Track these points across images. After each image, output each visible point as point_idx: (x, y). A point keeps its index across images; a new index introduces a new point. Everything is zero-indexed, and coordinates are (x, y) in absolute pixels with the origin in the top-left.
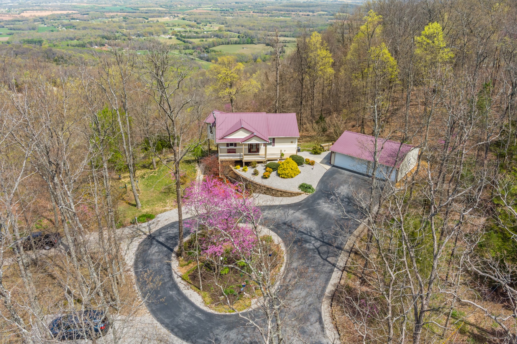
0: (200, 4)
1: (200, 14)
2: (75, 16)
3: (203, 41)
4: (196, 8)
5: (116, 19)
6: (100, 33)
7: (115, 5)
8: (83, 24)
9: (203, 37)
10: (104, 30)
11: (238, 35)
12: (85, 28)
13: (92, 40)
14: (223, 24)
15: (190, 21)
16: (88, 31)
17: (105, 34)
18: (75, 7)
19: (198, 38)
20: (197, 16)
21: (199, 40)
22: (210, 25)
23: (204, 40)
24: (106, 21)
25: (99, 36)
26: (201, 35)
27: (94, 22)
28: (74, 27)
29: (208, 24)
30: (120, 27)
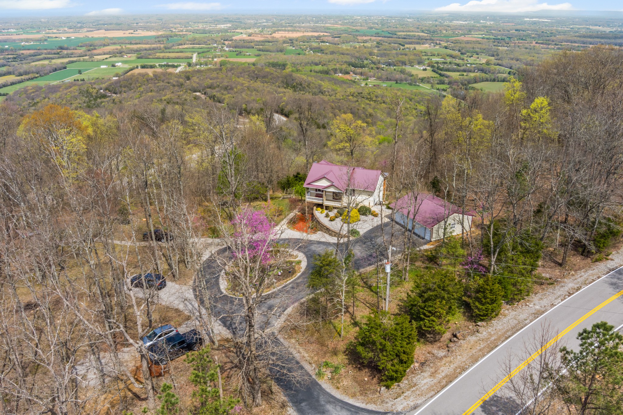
0: (470, 31)
1: (468, 42)
2: (325, 39)
3: (463, 75)
4: (464, 35)
5: (368, 45)
6: (348, 59)
7: (371, 28)
8: (332, 48)
9: (464, 71)
10: (353, 56)
11: (509, 70)
12: (332, 53)
13: (338, 66)
14: (493, 56)
15: (453, 50)
16: (335, 56)
17: (353, 60)
18: (328, 28)
19: (458, 71)
20: (463, 45)
21: (458, 73)
22: (477, 56)
23: (465, 74)
24: (357, 45)
25: (346, 62)
26: (462, 68)
27: (344, 47)
28: (321, 51)
29: (475, 56)
30: (371, 54)
